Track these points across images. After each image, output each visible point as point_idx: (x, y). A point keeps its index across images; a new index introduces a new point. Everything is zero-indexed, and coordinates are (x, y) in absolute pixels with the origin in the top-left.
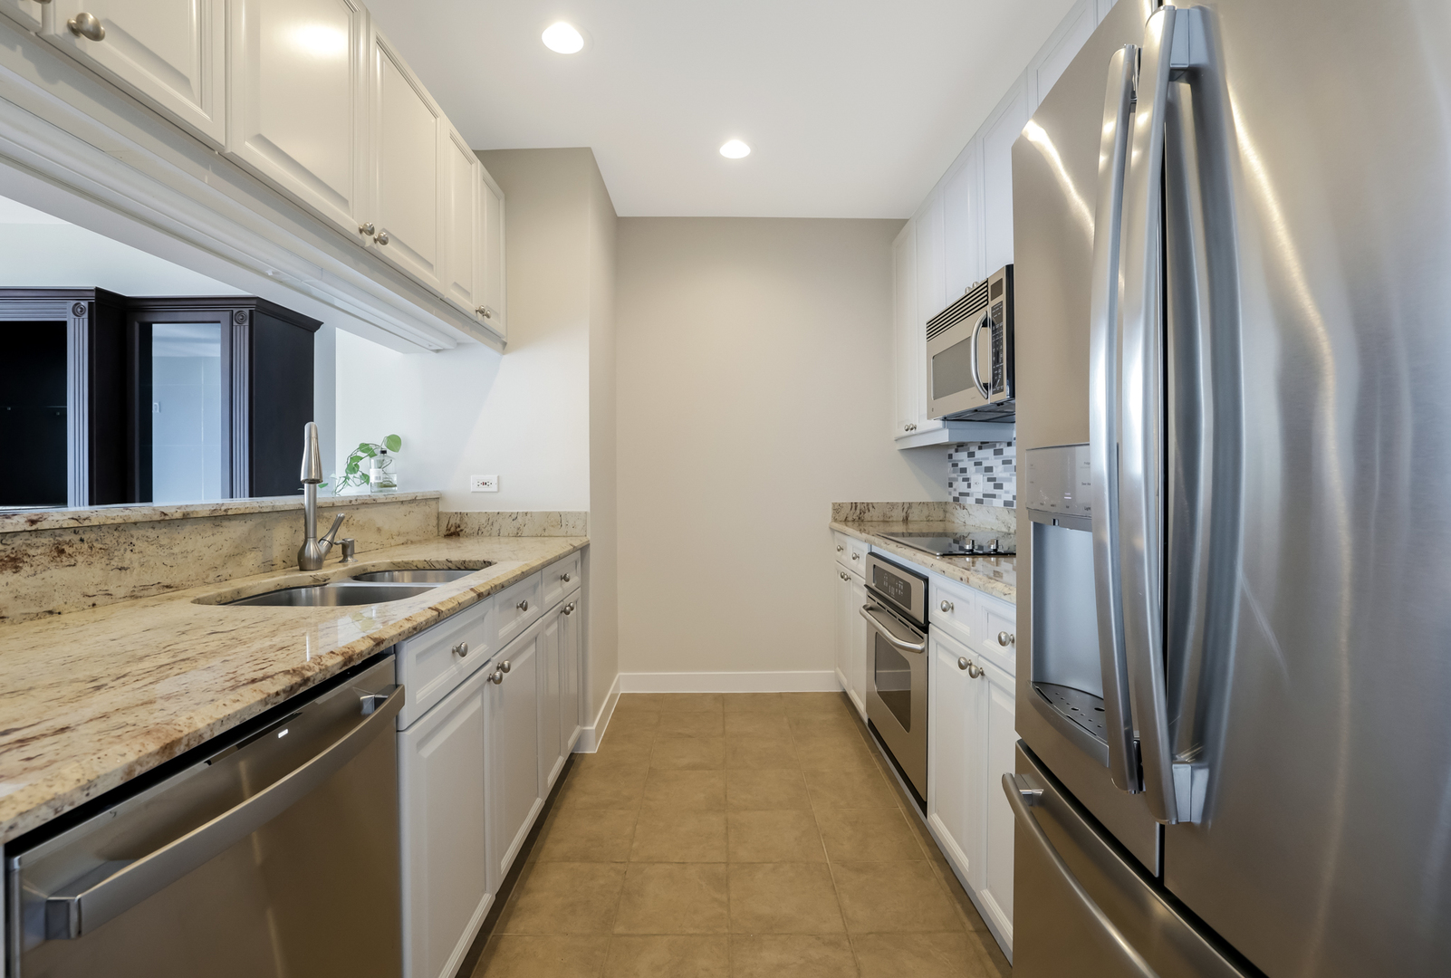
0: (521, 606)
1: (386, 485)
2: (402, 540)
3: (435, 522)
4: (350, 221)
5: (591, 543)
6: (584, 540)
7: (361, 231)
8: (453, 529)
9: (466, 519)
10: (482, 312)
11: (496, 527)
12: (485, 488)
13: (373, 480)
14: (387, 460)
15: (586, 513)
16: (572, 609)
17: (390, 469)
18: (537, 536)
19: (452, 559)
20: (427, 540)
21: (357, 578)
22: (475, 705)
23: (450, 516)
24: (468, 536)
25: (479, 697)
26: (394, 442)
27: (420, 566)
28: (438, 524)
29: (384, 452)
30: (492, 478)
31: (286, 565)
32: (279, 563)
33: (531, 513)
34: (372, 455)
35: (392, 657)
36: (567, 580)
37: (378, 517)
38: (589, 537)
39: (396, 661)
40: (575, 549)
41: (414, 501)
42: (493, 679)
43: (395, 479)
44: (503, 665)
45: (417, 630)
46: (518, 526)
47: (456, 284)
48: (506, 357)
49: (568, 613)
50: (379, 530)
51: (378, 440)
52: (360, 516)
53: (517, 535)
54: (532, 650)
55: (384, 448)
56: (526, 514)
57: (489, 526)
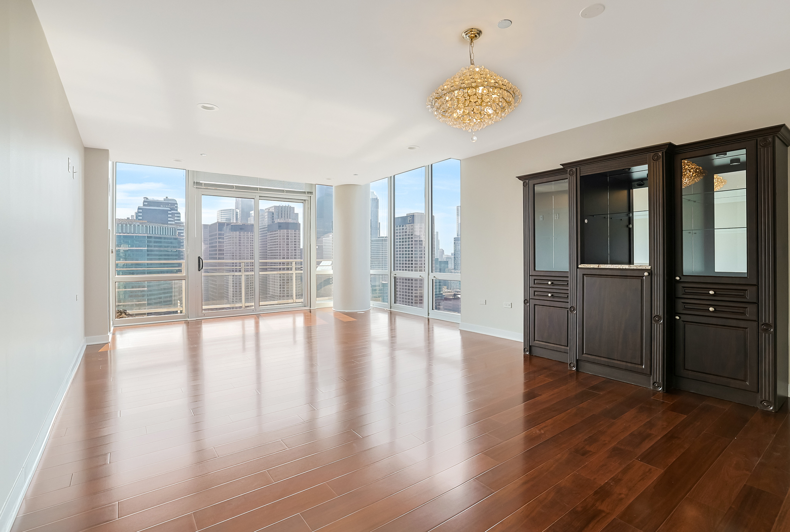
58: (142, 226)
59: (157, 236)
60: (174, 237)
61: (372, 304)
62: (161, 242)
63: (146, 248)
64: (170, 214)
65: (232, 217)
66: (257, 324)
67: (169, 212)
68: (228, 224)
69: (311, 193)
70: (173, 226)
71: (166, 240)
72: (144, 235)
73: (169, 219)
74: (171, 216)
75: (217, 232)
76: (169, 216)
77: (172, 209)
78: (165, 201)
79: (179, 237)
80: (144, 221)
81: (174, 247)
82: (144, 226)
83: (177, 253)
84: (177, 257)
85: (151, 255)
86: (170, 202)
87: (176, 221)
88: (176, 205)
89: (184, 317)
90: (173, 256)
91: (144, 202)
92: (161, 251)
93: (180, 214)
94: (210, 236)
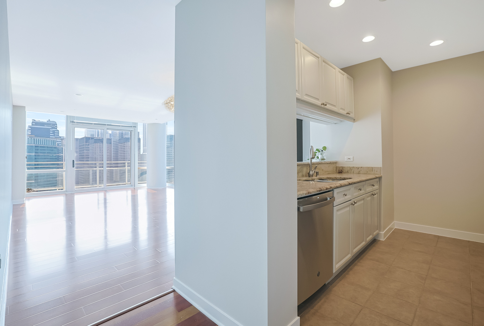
0: (360, 189)
1: (323, 159)
2: (328, 173)
3: (335, 169)
4: (319, 103)
5: (382, 176)
6: (380, 175)
7: (321, 104)
8: (340, 171)
9: (344, 168)
10: (348, 113)
11: (352, 171)
12: (349, 160)
13: (320, 158)
14: (323, 153)
15: (381, 167)
16: (375, 194)
17: (324, 155)
18: (365, 174)
19: (342, 177)
20: (333, 173)
21: (320, 180)
22: (348, 209)
23: (339, 167)
24: (344, 173)
25: (349, 208)
26: (325, 148)
27: (334, 178)
28: (336, 170)
29: (322, 151)
30: (351, 157)
31: (306, 176)
32: (304, 175)
33: (363, 167)
34: (319, 152)
35: (332, 192)
36: (374, 186)
37: (322, 166)
38: (382, 175)
39: (333, 192)
40: (377, 178)
41: (330, 163)
42: (352, 204)
43: (325, 158)
44: (355, 202)
45: (337, 187)
46: (359, 170)
47: (341, 108)
48: (354, 123)
49: (374, 195)
50: (323, 170)
51: (321, 148)
52: (319, 166)
53: (359, 173)
54: (362, 202)
55: (322, 150)
56: (362, 167)
57: (351, 170)
58: (31, 139)
59: (42, 146)
60: (54, 146)
61: (167, 184)
62: (44, 150)
63: (34, 154)
64: (51, 131)
65: (95, 134)
66: (105, 195)
67: (51, 130)
68: (92, 138)
69: (135, 127)
70: (54, 139)
71: (49, 149)
72: (32, 145)
73: (51, 134)
74: (52, 132)
75: (85, 144)
76: (51, 132)
77: (53, 128)
78: (48, 123)
79: (58, 147)
80: (32, 136)
81: (55, 153)
82: (33, 139)
83: (56, 157)
84: (56, 160)
85: (38, 159)
86: (51, 123)
87: (55, 136)
88: (55, 125)
89: (65, 192)
90: (54, 159)
91: (33, 122)
92: (45, 156)
93: (58, 131)
94: (80, 146)
